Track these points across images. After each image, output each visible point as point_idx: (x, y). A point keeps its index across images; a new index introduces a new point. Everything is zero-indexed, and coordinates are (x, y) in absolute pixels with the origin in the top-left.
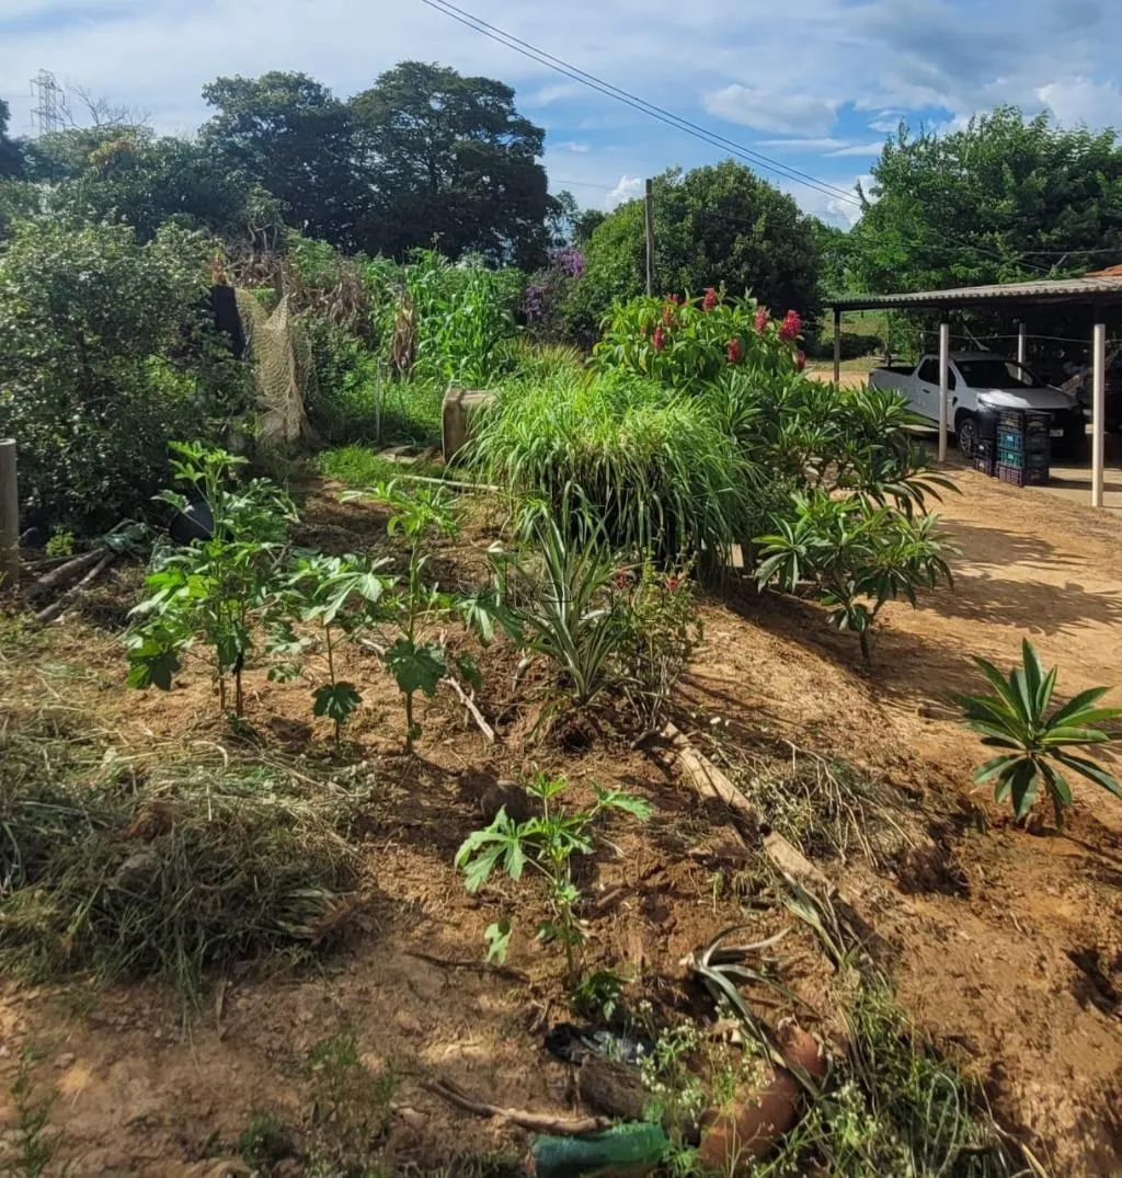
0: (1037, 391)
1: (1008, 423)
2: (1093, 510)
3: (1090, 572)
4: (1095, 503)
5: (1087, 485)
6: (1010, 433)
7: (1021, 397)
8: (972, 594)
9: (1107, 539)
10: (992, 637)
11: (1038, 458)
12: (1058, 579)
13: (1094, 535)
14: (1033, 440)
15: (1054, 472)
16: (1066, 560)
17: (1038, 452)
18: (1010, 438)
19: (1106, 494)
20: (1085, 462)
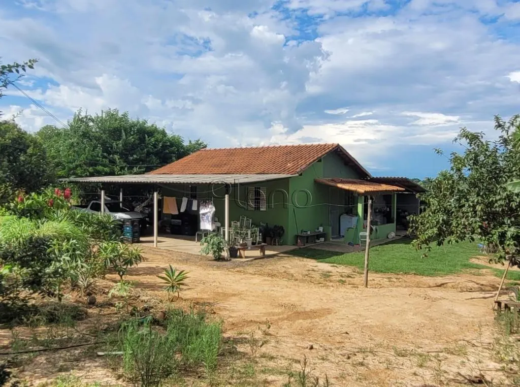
0: (131, 212)
1: (127, 223)
2: (155, 248)
3: (160, 263)
4: (155, 246)
5: (153, 242)
6: (128, 227)
7: (128, 214)
8: (134, 271)
9: (161, 255)
10: (145, 278)
11: (136, 234)
12: (153, 265)
13: (158, 254)
14: (135, 229)
15: (142, 239)
16: (152, 261)
17: (137, 232)
18: (128, 228)
19: (158, 244)
20: (151, 234)
